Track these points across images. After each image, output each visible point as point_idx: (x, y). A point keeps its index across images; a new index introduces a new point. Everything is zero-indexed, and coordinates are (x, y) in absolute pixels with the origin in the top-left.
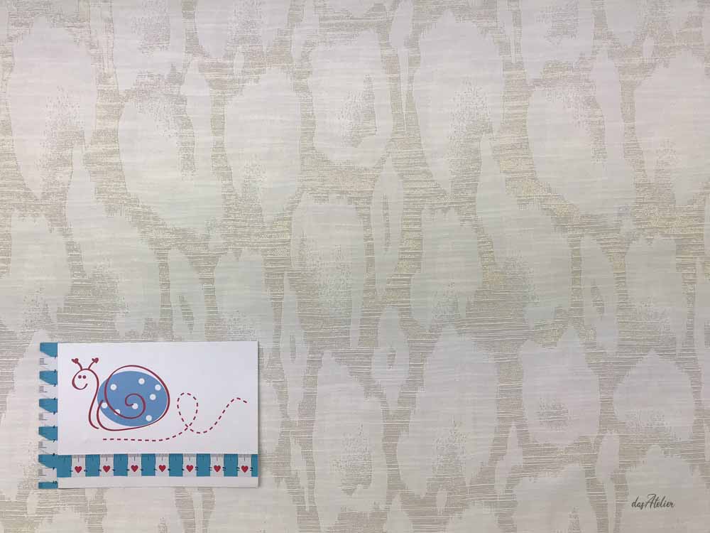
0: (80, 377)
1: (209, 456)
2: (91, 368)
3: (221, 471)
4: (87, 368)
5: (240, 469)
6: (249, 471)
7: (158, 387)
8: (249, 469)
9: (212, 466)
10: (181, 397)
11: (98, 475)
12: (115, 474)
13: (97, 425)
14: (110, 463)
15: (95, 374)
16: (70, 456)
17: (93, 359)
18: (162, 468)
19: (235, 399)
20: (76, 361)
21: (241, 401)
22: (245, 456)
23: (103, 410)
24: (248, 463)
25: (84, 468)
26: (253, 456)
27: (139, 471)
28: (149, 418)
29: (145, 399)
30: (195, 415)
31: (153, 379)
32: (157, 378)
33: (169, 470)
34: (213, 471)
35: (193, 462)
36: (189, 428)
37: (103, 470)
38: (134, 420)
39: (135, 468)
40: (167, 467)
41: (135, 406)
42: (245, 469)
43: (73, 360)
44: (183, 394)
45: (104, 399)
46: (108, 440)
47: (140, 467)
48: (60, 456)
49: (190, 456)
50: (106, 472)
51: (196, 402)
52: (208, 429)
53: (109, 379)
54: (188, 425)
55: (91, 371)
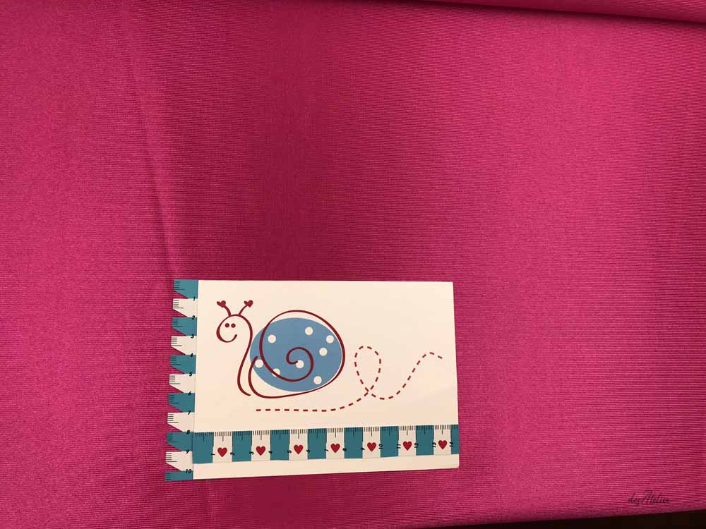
0: (227, 325)
1: (396, 429)
2: (242, 314)
3: (413, 449)
4: (238, 313)
5: (437, 445)
6: (448, 447)
7: (330, 339)
8: (449, 444)
9: (401, 442)
10: (360, 352)
11: (250, 460)
12: (271, 459)
13: (250, 391)
14: (266, 442)
15: (247, 321)
16: (212, 434)
17: (245, 302)
18: (335, 448)
19: (428, 354)
20: (222, 304)
22: (443, 427)
24: (446, 436)
25: (230, 450)
26: (453, 427)
27: (304, 453)
28: (318, 380)
29: (313, 355)
30: (377, 375)
31: (324, 328)
32: (329, 328)
33: (344, 449)
34: (402, 449)
35: (376, 438)
36: (371, 392)
37: (255, 452)
38: (298, 383)
39: (298, 449)
40: (342, 446)
41: (300, 364)
42: (443, 444)
43: (218, 303)
44: (362, 347)
45: (259, 356)
46: (263, 410)
47: (306, 447)
48: (197, 434)
49: (371, 429)
50: (261, 454)
51: (377, 358)
52: (395, 395)
53: (266, 328)
54: (369, 389)
55: (243, 317)
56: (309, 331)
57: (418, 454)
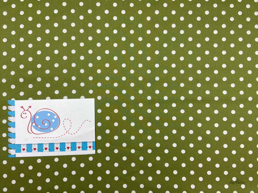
0: (24, 113)
1: (76, 143)
2: (28, 110)
3: (81, 148)
4: (27, 110)
5: (88, 147)
6: (92, 148)
7: (55, 117)
8: (92, 147)
9: (77, 147)
10: (65, 120)
11: (32, 152)
12: (38, 152)
13: (31, 132)
14: (36, 147)
15: (30, 112)
16: (21, 144)
17: (29, 107)
18: (57, 148)
19: (86, 121)
20: (22, 107)
21: (89, 121)
22: (90, 142)
23: (33, 126)
24: (91, 145)
25: (26, 149)
26: (93, 142)
27: (48, 150)
28: (52, 129)
29: (50, 122)
30: (70, 127)
31: (53, 114)
32: (55, 113)
33: (60, 149)
34: (77, 149)
35: (69, 145)
36: (68, 132)
37: (33, 150)
38: (46, 130)
39: (46, 149)
40: (59, 148)
41: (46, 124)
42: (90, 147)
43: (21, 107)
44: (65, 119)
45: (34, 122)
46: (35, 137)
47: (48, 148)
48: (16, 145)
49: (68, 143)
50: (35, 150)
51: (70, 122)
52: (75, 133)
53: (36, 114)
54: (67, 131)
55: (28, 111)
56: (49, 115)
57: (82, 150)
